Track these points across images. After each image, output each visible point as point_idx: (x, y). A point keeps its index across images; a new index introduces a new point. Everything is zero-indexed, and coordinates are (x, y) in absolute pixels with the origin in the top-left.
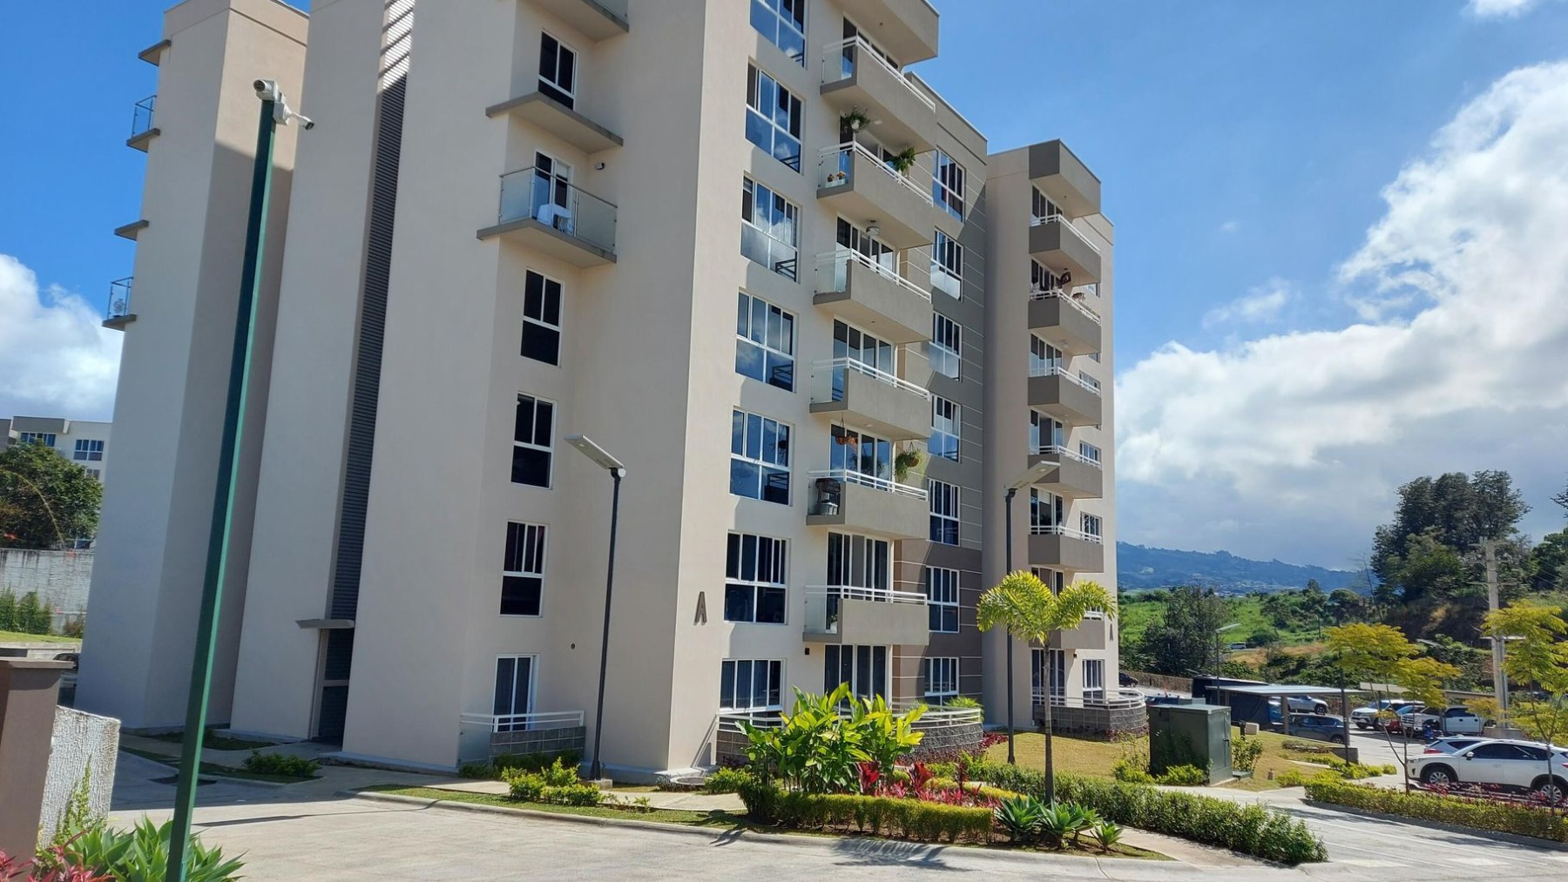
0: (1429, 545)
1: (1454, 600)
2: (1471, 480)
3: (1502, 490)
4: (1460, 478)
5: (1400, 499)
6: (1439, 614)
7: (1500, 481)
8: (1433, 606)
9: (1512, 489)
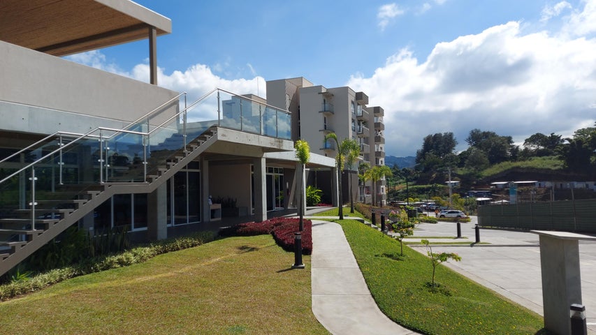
0: (431, 155)
1: (438, 171)
2: (443, 135)
3: (451, 138)
4: (440, 134)
5: (424, 141)
6: (434, 175)
7: (451, 135)
8: (432, 173)
9: (454, 137)
